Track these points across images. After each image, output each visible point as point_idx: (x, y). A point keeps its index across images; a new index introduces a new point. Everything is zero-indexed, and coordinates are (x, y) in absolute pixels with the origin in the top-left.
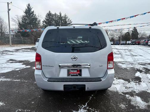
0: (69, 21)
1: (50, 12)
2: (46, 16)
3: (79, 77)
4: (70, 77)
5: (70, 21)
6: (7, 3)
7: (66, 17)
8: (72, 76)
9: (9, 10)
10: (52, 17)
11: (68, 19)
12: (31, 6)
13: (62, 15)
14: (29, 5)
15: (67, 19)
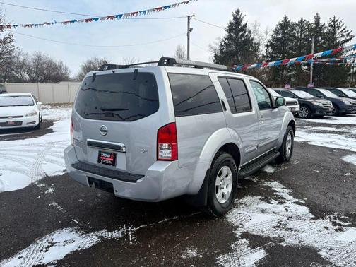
0: (343, 35)
1: (285, 18)
2: (276, 32)
3: (111, 167)
4: (101, 165)
5: (348, 35)
6: (187, 18)
7: (334, 26)
8: (103, 163)
9: (190, 30)
10: (292, 30)
11: (341, 30)
12: (242, 13)
13: (322, 22)
14: (238, 12)
15: (338, 31)
